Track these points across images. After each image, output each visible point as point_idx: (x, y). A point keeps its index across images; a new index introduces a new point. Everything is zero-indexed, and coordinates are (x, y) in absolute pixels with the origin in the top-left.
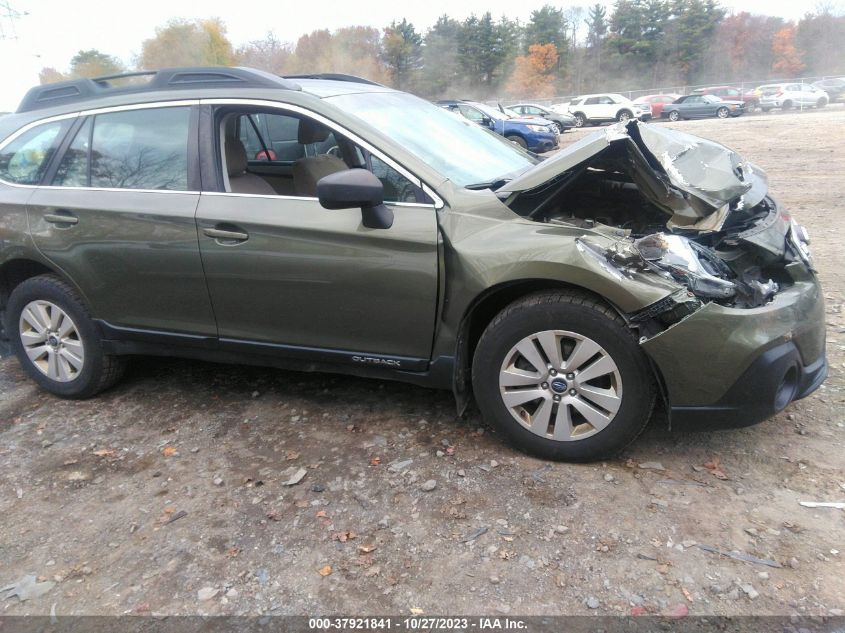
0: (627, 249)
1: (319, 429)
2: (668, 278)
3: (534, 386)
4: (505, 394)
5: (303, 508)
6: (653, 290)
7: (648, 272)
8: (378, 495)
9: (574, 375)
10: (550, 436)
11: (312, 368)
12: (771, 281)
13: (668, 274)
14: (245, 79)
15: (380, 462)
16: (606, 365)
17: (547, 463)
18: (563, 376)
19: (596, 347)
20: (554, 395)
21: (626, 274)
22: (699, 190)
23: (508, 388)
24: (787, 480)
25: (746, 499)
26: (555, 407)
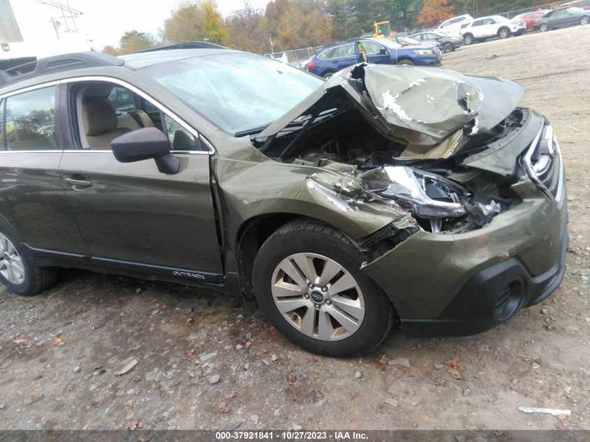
0: (350, 184)
1: (168, 322)
2: (393, 206)
3: (299, 296)
4: (278, 302)
5: (120, 396)
6: (377, 219)
7: (374, 201)
8: (176, 386)
9: (327, 288)
10: (315, 336)
11: (153, 278)
12: (493, 202)
13: (392, 202)
14: (86, 61)
15: (194, 353)
16: (348, 281)
17: (316, 358)
18: (319, 289)
19: (339, 267)
20: (315, 305)
21: (352, 205)
22: (421, 123)
23: (280, 298)
24: (515, 381)
25: (470, 401)
26: (317, 313)
